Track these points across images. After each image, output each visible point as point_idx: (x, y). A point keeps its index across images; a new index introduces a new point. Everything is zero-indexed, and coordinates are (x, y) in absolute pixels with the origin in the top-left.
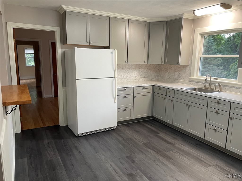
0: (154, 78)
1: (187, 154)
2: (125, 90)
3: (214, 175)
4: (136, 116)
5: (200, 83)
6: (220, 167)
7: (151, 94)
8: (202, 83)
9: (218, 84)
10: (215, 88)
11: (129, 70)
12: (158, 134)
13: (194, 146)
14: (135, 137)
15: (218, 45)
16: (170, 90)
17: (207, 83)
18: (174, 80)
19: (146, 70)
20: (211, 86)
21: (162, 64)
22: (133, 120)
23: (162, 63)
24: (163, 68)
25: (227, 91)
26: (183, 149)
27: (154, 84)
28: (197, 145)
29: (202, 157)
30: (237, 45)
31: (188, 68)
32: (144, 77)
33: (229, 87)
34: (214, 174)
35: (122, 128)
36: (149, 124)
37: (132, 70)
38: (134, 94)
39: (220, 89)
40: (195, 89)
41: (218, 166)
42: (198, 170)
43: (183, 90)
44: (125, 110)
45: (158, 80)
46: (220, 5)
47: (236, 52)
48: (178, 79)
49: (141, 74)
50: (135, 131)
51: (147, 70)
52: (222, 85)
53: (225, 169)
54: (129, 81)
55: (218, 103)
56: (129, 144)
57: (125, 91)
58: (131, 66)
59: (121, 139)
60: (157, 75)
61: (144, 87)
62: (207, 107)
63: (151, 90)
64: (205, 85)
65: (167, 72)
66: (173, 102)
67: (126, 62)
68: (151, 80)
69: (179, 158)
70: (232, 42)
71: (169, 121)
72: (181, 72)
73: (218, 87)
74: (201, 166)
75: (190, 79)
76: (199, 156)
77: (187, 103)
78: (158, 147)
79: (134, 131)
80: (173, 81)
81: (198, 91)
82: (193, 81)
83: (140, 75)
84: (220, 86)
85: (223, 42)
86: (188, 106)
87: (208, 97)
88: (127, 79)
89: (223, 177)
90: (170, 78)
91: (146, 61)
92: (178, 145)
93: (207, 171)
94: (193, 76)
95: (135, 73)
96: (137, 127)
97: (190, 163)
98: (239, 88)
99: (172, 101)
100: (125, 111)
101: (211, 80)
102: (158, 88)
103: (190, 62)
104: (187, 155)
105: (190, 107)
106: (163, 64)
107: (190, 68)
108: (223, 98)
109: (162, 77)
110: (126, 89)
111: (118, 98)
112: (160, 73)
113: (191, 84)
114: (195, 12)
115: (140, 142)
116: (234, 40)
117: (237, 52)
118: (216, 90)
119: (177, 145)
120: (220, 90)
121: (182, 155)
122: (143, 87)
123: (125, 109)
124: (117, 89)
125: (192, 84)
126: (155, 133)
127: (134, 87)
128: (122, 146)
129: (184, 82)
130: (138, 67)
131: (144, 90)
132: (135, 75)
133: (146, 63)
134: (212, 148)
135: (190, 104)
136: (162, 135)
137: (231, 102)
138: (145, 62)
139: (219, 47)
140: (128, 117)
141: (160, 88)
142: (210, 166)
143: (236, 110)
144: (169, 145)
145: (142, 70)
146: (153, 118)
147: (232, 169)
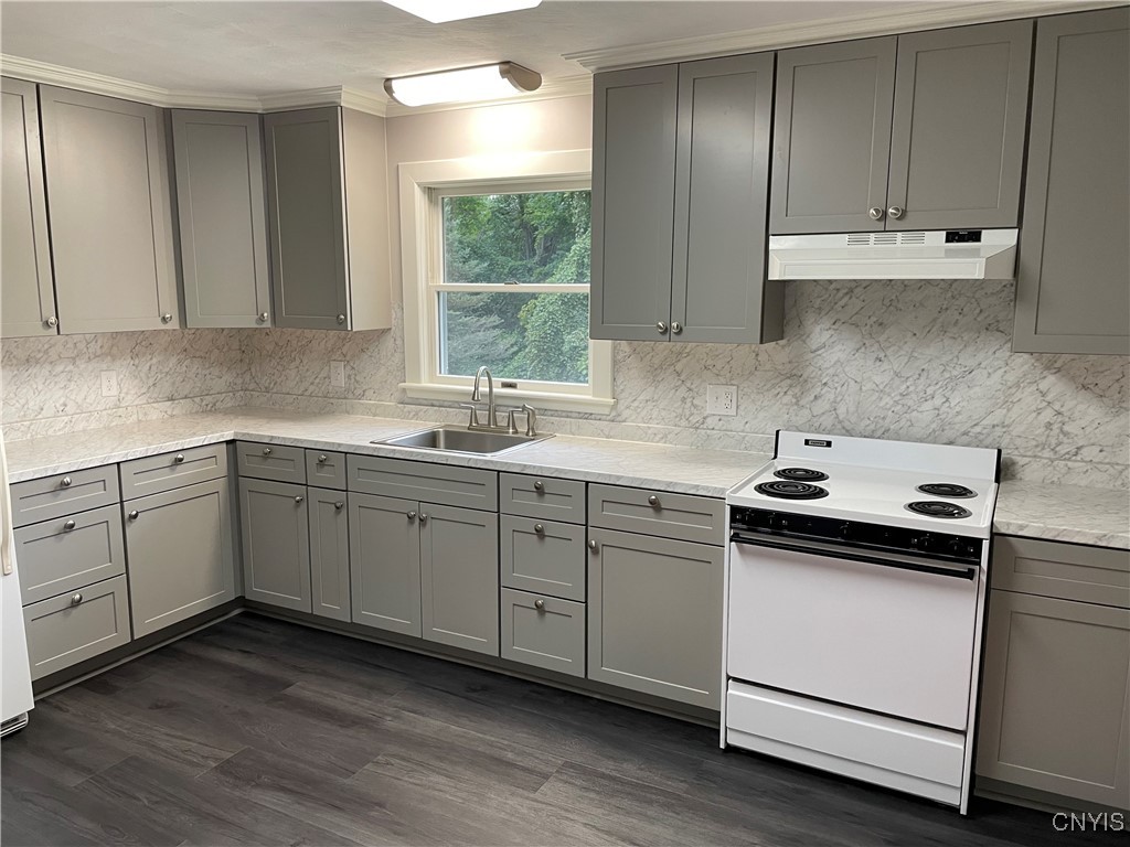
0: (228, 399)
1: (444, 752)
2: (64, 486)
3: (570, 815)
4: (151, 622)
5: (450, 407)
6: (583, 771)
7: (221, 485)
8: (456, 405)
9: (524, 408)
10: (514, 427)
11: (70, 367)
12: (289, 690)
13: (463, 700)
14: (163, 745)
15: (467, 226)
16: (325, 457)
17: (478, 406)
18: (332, 401)
19: (174, 360)
20: (495, 416)
21: (264, 326)
22: (135, 645)
23: (262, 319)
24: (270, 347)
25: (557, 431)
26: (418, 731)
27: (236, 434)
28: (474, 695)
29: (506, 742)
30: (536, 229)
31: (389, 343)
32: (171, 399)
33: (564, 414)
34: (566, 810)
35: (75, 713)
36: (228, 649)
37: (90, 368)
38: (122, 502)
39: (533, 429)
40: (431, 440)
41: (572, 766)
42: (502, 815)
43: (385, 450)
44: (76, 604)
45: (246, 409)
46: (498, 67)
47: (535, 254)
48: (351, 396)
49: (151, 382)
50: (158, 707)
51: (179, 361)
52: (537, 412)
53: (604, 774)
54: (80, 427)
55: (540, 490)
56: (135, 798)
57: (63, 493)
58: (82, 346)
59: (73, 780)
60: (239, 381)
61: (180, 456)
62: (499, 516)
63: (221, 466)
64: (474, 417)
65: (293, 365)
66: (344, 511)
67: (47, 324)
68: (212, 410)
69: (410, 786)
70: (515, 214)
71: (331, 608)
72: (357, 362)
73: (522, 419)
74: (513, 794)
75: (404, 390)
76: (491, 745)
77: (412, 508)
78: (301, 765)
79: (150, 708)
80: (325, 406)
81: (449, 446)
82: (417, 402)
83: (144, 390)
84: (531, 415)
85: (484, 214)
86: (417, 521)
87: (499, 472)
88: (66, 419)
89: (604, 815)
90: (307, 393)
91: (171, 311)
92: (395, 717)
93: (540, 806)
94: (418, 379)
95: (114, 382)
96: (164, 682)
97: (464, 795)
98: (599, 417)
99: (337, 508)
100: (75, 612)
101: (494, 390)
102: (259, 451)
103: (394, 316)
104: (440, 759)
105: (425, 525)
106: (268, 324)
107: (399, 342)
108: (557, 470)
109: (267, 390)
110: (67, 479)
111: (23, 544)
112: (253, 370)
113: (411, 416)
114: (394, 83)
115: (197, 765)
116: (522, 208)
117: (537, 258)
118: (516, 432)
119: (390, 723)
120: (532, 435)
121: (420, 768)
122: (174, 456)
123: (78, 596)
124: (8, 487)
125: (417, 414)
126: (272, 689)
127: (118, 464)
128: (90, 825)
129: (377, 406)
130: (129, 345)
131: (182, 472)
132: (115, 392)
133: (174, 325)
134: (535, 687)
135: (426, 510)
136: (307, 688)
137: (587, 483)
138: (164, 319)
139: (473, 237)
140: (101, 637)
141: (270, 451)
142: (546, 777)
143: (611, 512)
144: (351, 732)
145: (154, 360)
146: (244, 606)
147: (625, 765)
